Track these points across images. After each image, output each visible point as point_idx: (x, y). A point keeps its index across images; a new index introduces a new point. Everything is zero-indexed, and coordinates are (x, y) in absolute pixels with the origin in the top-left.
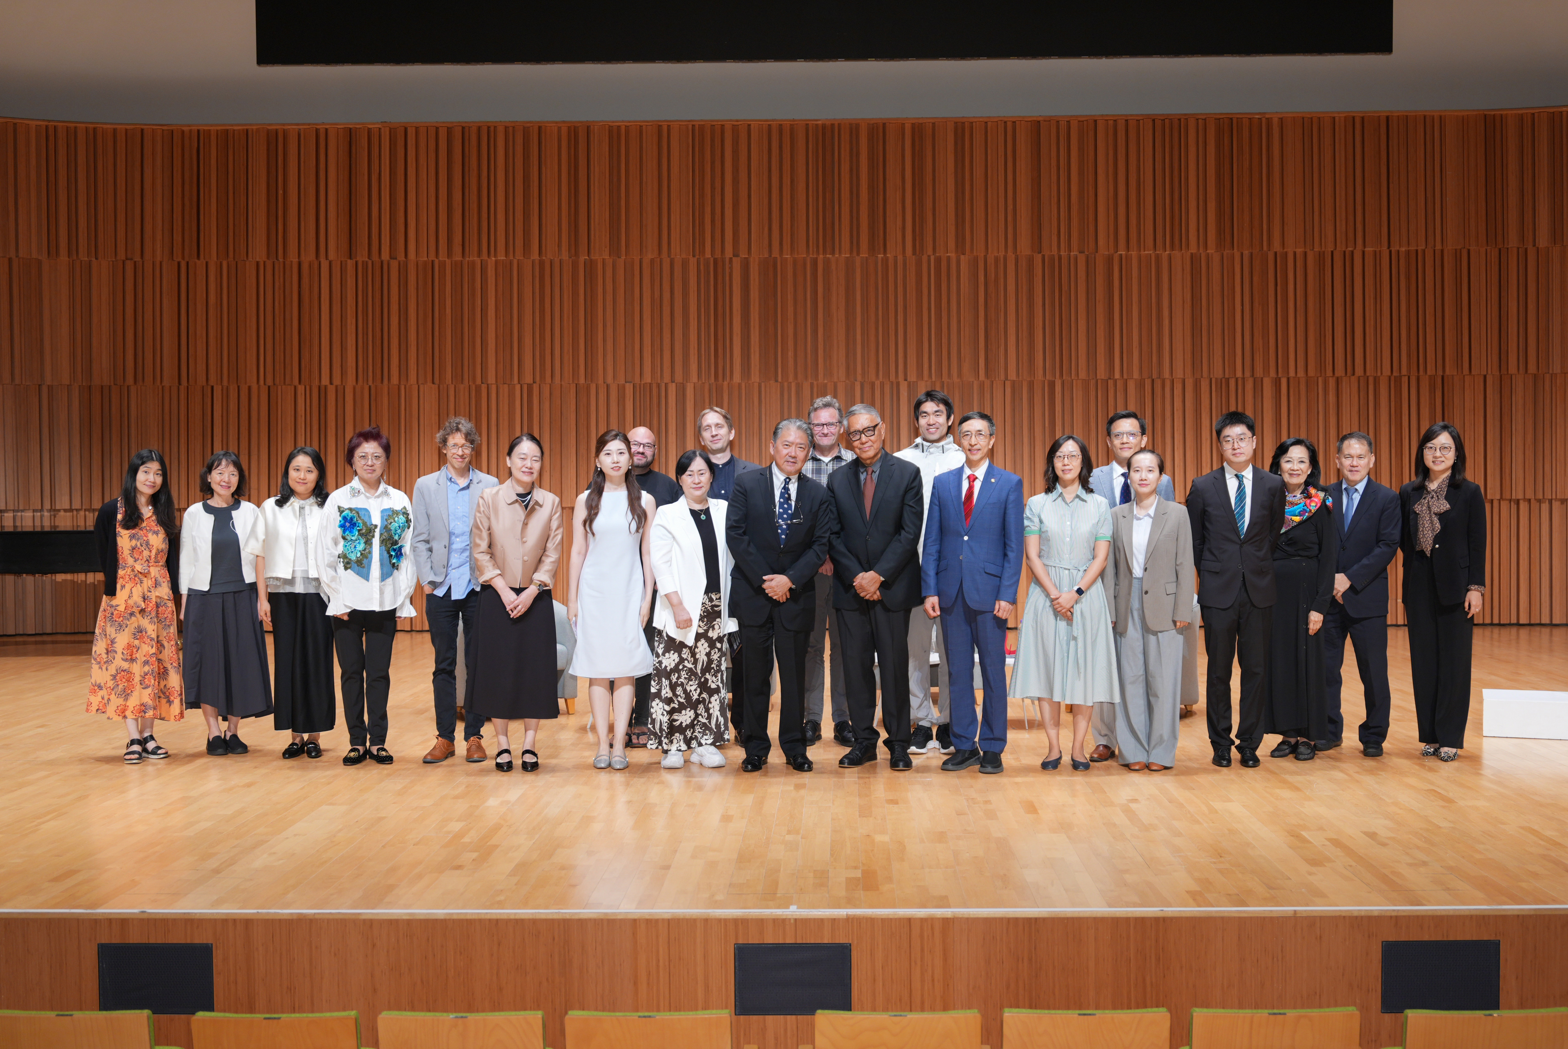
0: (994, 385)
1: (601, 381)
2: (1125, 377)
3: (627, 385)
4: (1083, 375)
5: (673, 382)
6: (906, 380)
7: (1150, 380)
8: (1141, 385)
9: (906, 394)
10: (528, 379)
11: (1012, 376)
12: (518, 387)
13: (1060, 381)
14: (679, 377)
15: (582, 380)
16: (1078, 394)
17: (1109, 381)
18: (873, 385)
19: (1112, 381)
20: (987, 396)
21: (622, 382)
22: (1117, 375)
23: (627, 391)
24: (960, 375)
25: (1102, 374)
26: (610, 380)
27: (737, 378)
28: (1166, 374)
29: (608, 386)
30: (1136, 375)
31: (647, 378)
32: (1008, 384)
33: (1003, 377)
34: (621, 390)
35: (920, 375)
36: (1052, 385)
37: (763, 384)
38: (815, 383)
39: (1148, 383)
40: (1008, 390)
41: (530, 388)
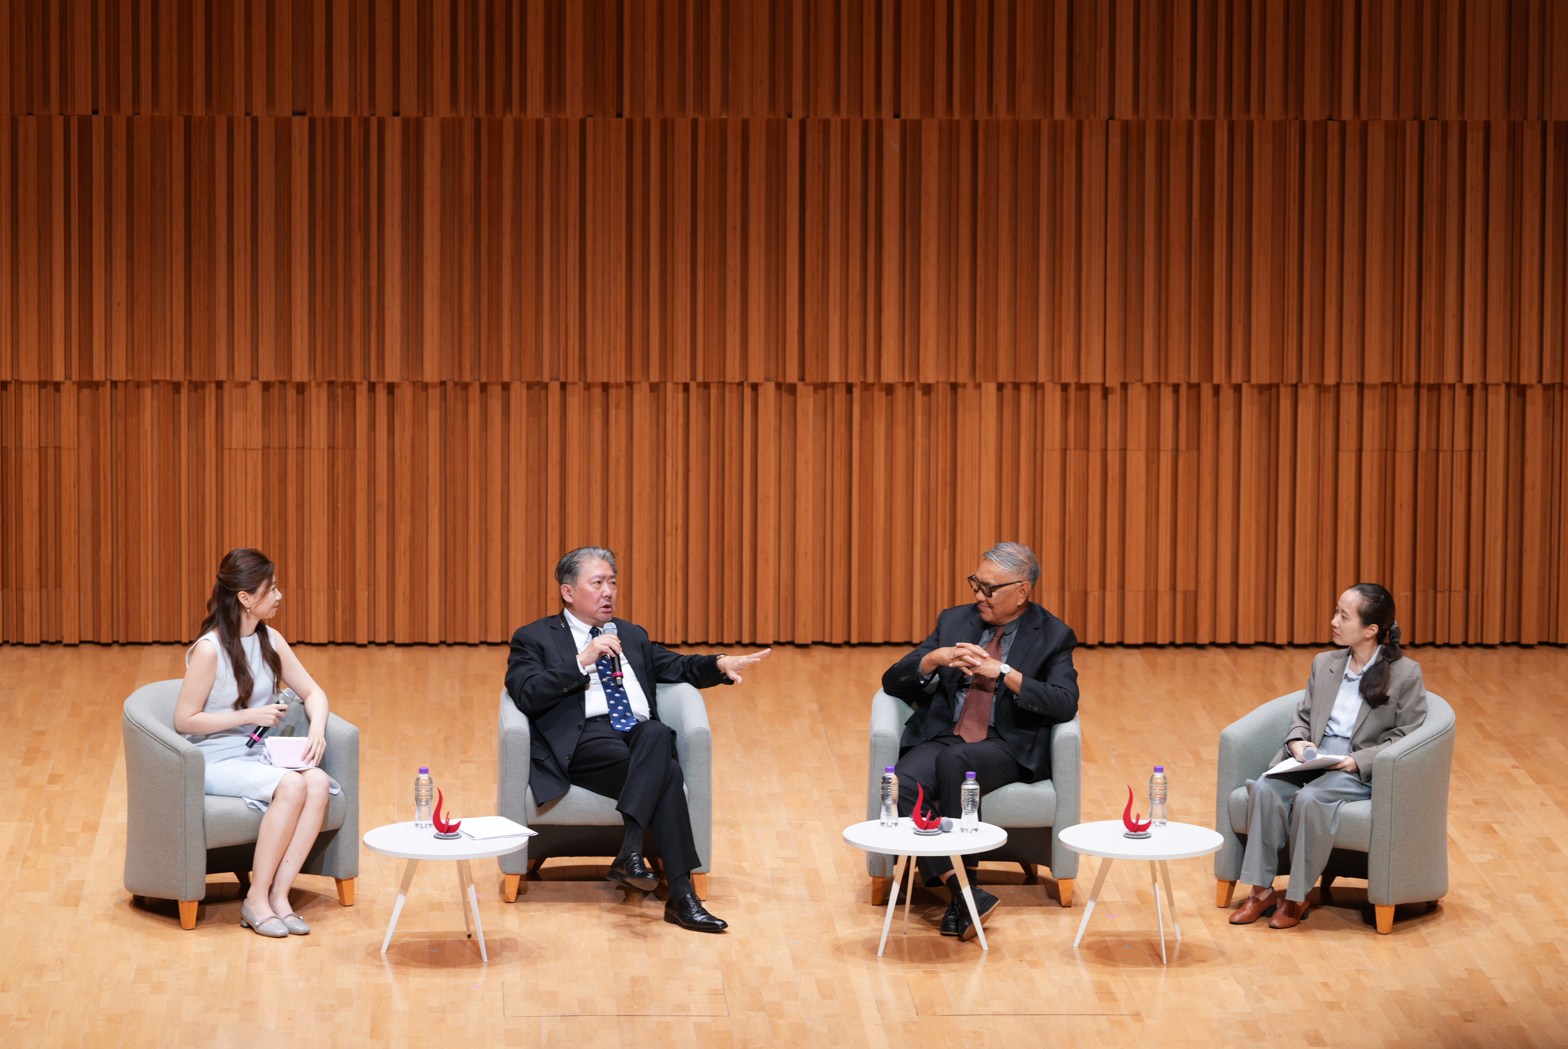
0: (1086, 130)
1: (239, 111)
2: (1364, 116)
3: (296, 119)
4: (1274, 111)
5: (396, 114)
6: (897, 115)
7: (1416, 123)
8: (1395, 132)
9: (897, 147)
10: (83, 107)
11: (1125, 110)
12: (58, 124)
13: (1225, 124)
14: (409, 106)
15: (199, 110)
16: (1263, 151)
17: (1330, 123)
18: (826, 125)
19: (1336, 124)
20: (1070, 152)
21: (287, 112)
22: (1347, 114)
23: (296, 133)
24: (1012, 105)
25: (1314, 111)
26: (259, 110)
27: (535, 108)
28: (1451, 114)
29: (255, 122)
30: (1387, 113)
31: (341, 110)
32: (1115, 128)
33: (1104, 114)
34: (283, 131)
35: (927, 104)
36: (1208, 130)
37: (589, 121)
38: (701, 120)
39: (1412, 128)
40: (1116, 141)
41: (85, 125)
